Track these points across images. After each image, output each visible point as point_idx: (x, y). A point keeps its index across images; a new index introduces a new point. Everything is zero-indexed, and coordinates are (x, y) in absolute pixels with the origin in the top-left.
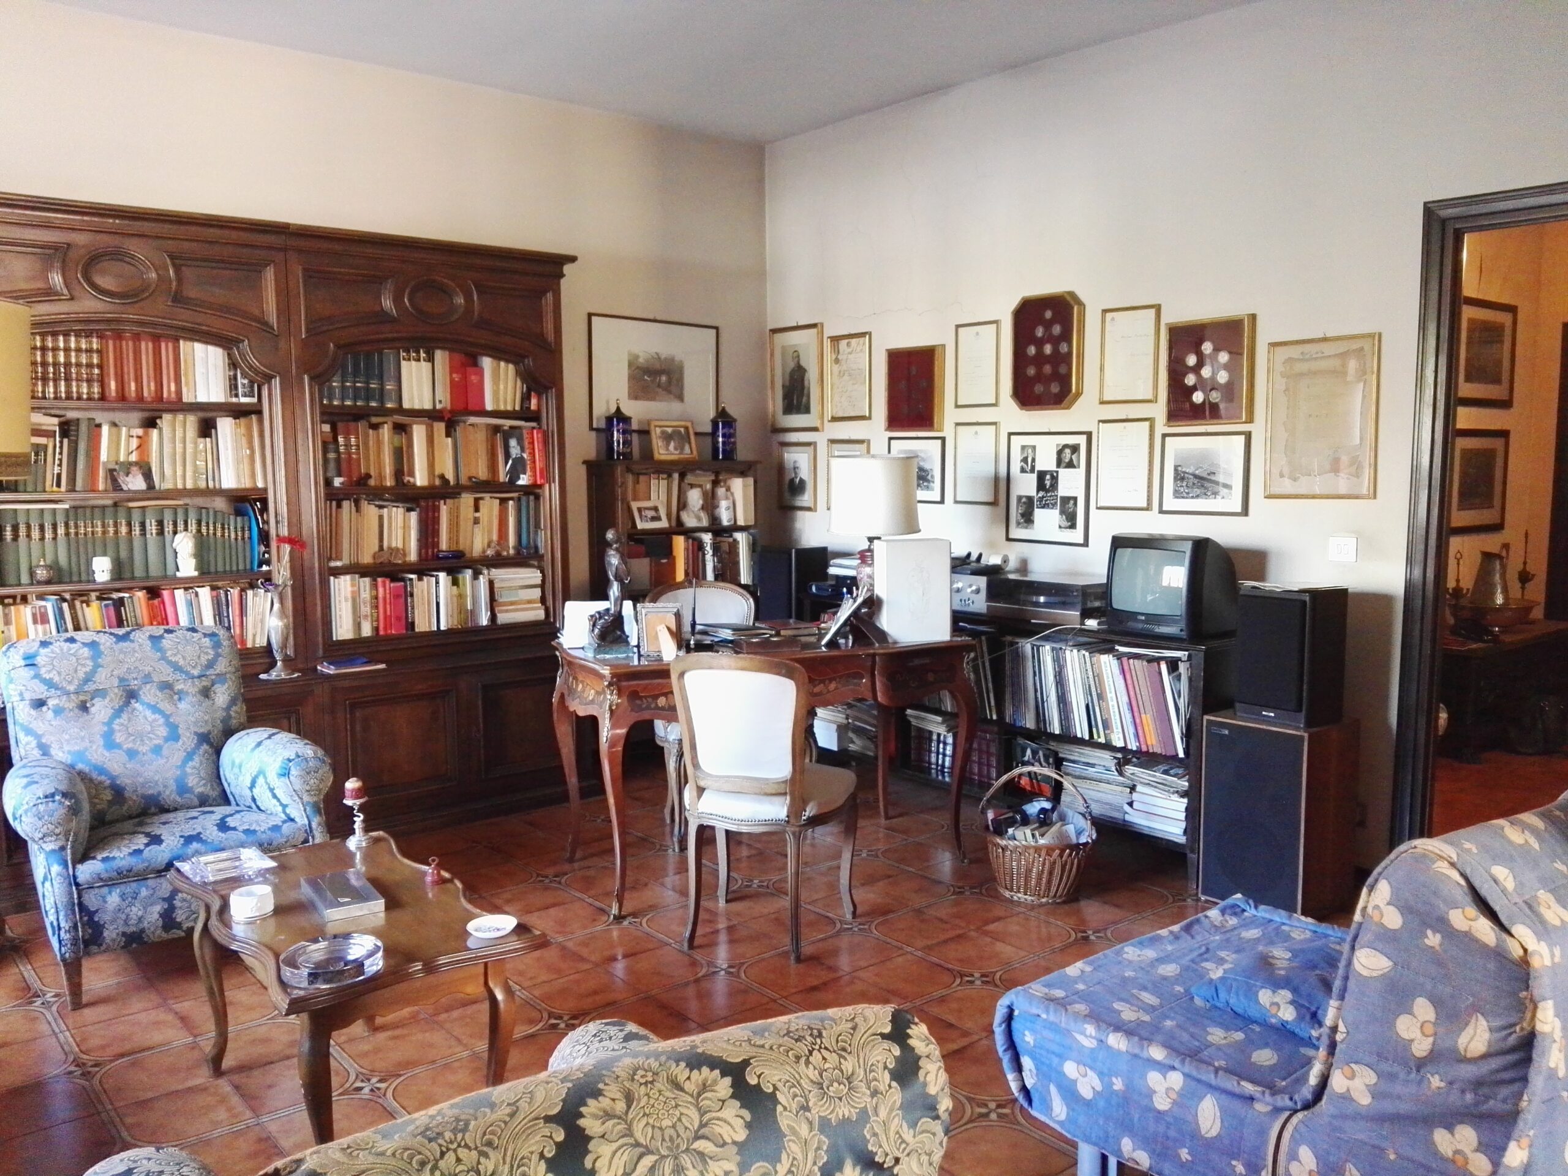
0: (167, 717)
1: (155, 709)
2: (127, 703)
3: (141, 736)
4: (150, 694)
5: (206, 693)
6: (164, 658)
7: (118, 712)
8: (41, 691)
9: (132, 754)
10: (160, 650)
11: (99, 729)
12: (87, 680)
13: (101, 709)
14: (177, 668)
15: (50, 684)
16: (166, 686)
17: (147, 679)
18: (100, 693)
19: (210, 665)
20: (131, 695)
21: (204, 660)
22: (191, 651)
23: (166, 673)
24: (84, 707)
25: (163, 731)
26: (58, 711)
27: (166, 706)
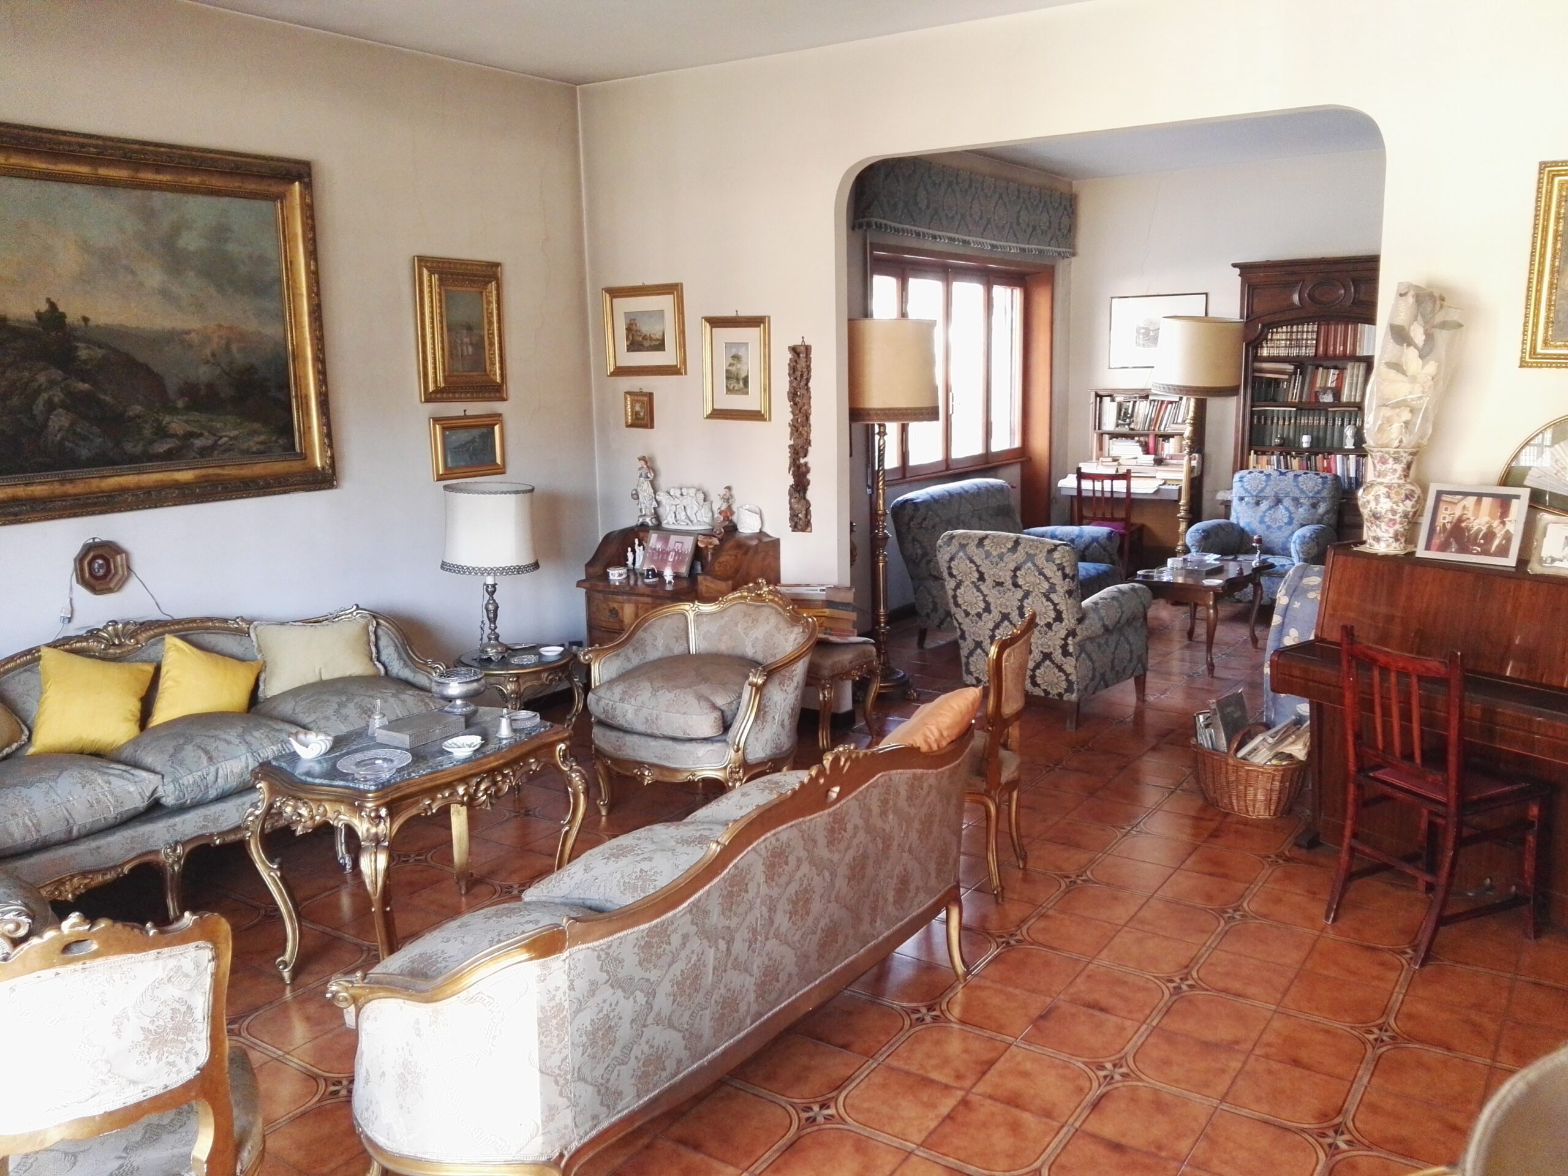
0: (1291, 513)
1: (1287, 509)
2: (1277, 504)
3: (1275, 520)
4: (1287, 502)
5: (1314, 506)
6: (1297, 486)
7: (1271, 508)
8: (1243, 494)
9: (1269, 527)
10: (1298, 482)
11: (1260, 514)
12: (1262, 490)
13: (1264, 505)
14: (1302, 491)
15: (1246, 490)
16: (1296, 501)
17: (1287, 495)
18: (1265, 498)
19: (1318, 492)
20: (1278, 501)
21: (1316, 489)
22: (1311, 484)
23: (1296, 493)
24: (1258, 503)
25: (1286, 520)
26: (1247, 503)
27: (1292, 509)
